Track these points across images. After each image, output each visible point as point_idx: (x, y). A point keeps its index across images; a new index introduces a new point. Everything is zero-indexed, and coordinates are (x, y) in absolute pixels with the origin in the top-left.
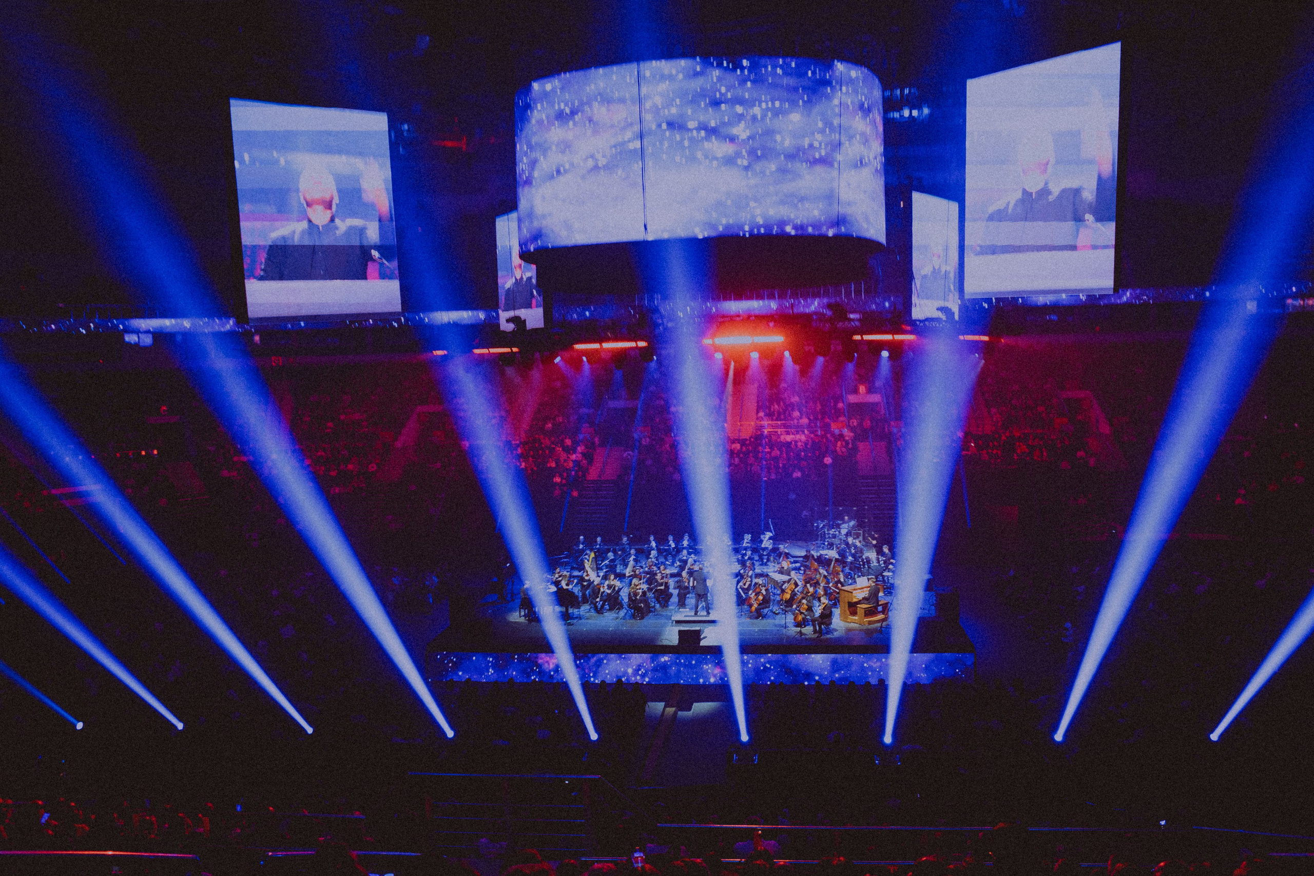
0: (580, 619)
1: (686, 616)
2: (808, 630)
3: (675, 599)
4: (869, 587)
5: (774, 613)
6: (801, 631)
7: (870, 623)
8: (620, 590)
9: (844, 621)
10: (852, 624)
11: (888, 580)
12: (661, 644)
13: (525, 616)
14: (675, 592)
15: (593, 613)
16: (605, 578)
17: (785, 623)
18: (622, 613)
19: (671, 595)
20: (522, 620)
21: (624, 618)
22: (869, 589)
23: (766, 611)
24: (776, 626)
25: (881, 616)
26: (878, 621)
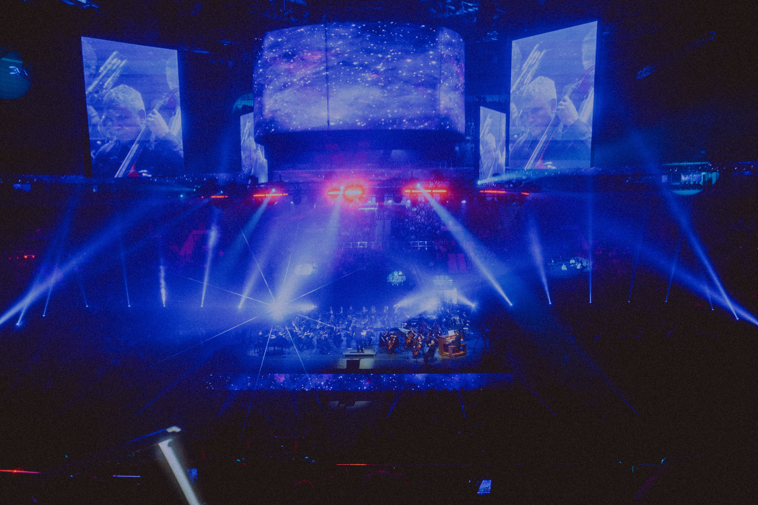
0: (290, 354)
1: (351, 352)
2: (421, 360)
3: (344, 343)
4: (455, 336)
5: (401, 350)
6: (417, 360)
7: (456, 356)
8: (313, 337)
9: (440, 355)
10: (446, 357)
11: (466, 332)
12: (338, 368)
14: (345, 339)
15: (297, 351)
16: (304, 331)
17: (408, 356)
18: (314, 351)
19: (342, 340)
20: (256, 355)
21: (315, 353)
22: (455, 337)
23: (397, 349)
24: (402, 357)
25: (462, 352)
26: (461, 355)
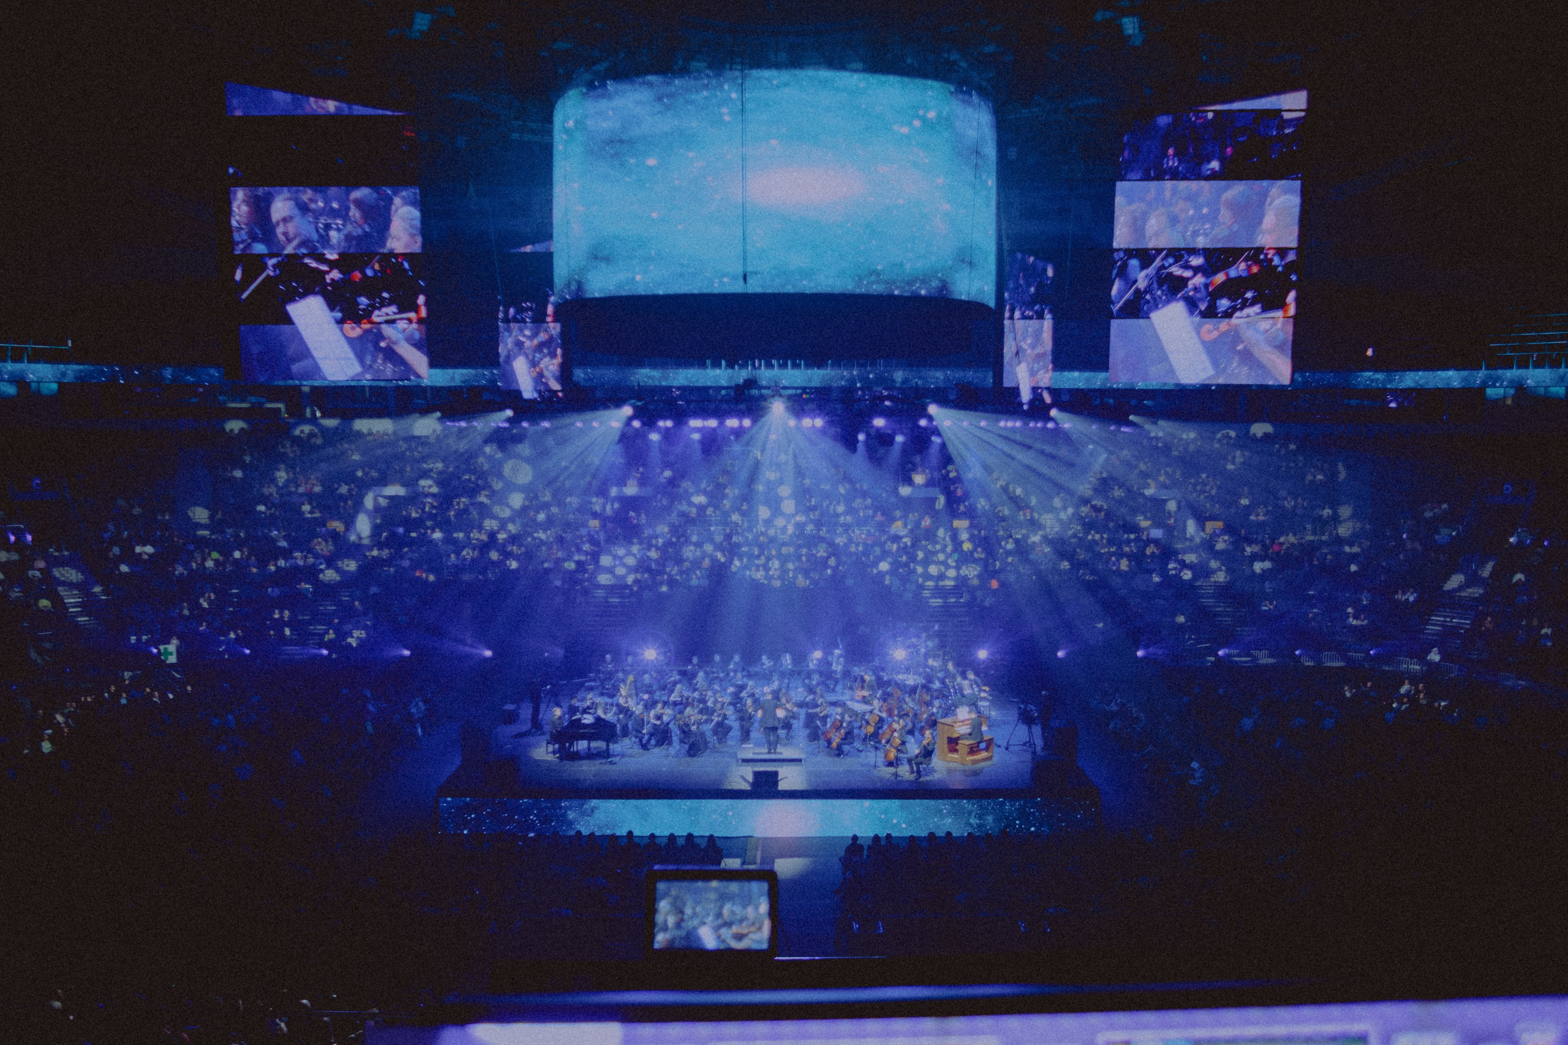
0: (623, 756)
1: (754, 754)
2: (903, 771)
4: (971, 719)
5: (859, 751)
6: (896, 772)
7: (975, 762)
9: (944, 760)
10: (953, 764)
12: (730, 788)
13: (554, 752)
14: (736, 725)
15: (637, 750)
17: (874, 763)
20: (550, 757)
21: (677, 755)
22: (970, 722)
23: (848, 747)
24: (863, 765)
25: (984, 754)
26: (982, 760)
